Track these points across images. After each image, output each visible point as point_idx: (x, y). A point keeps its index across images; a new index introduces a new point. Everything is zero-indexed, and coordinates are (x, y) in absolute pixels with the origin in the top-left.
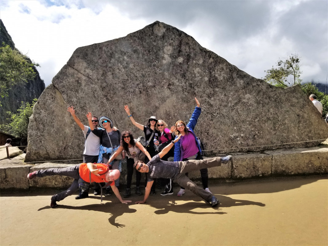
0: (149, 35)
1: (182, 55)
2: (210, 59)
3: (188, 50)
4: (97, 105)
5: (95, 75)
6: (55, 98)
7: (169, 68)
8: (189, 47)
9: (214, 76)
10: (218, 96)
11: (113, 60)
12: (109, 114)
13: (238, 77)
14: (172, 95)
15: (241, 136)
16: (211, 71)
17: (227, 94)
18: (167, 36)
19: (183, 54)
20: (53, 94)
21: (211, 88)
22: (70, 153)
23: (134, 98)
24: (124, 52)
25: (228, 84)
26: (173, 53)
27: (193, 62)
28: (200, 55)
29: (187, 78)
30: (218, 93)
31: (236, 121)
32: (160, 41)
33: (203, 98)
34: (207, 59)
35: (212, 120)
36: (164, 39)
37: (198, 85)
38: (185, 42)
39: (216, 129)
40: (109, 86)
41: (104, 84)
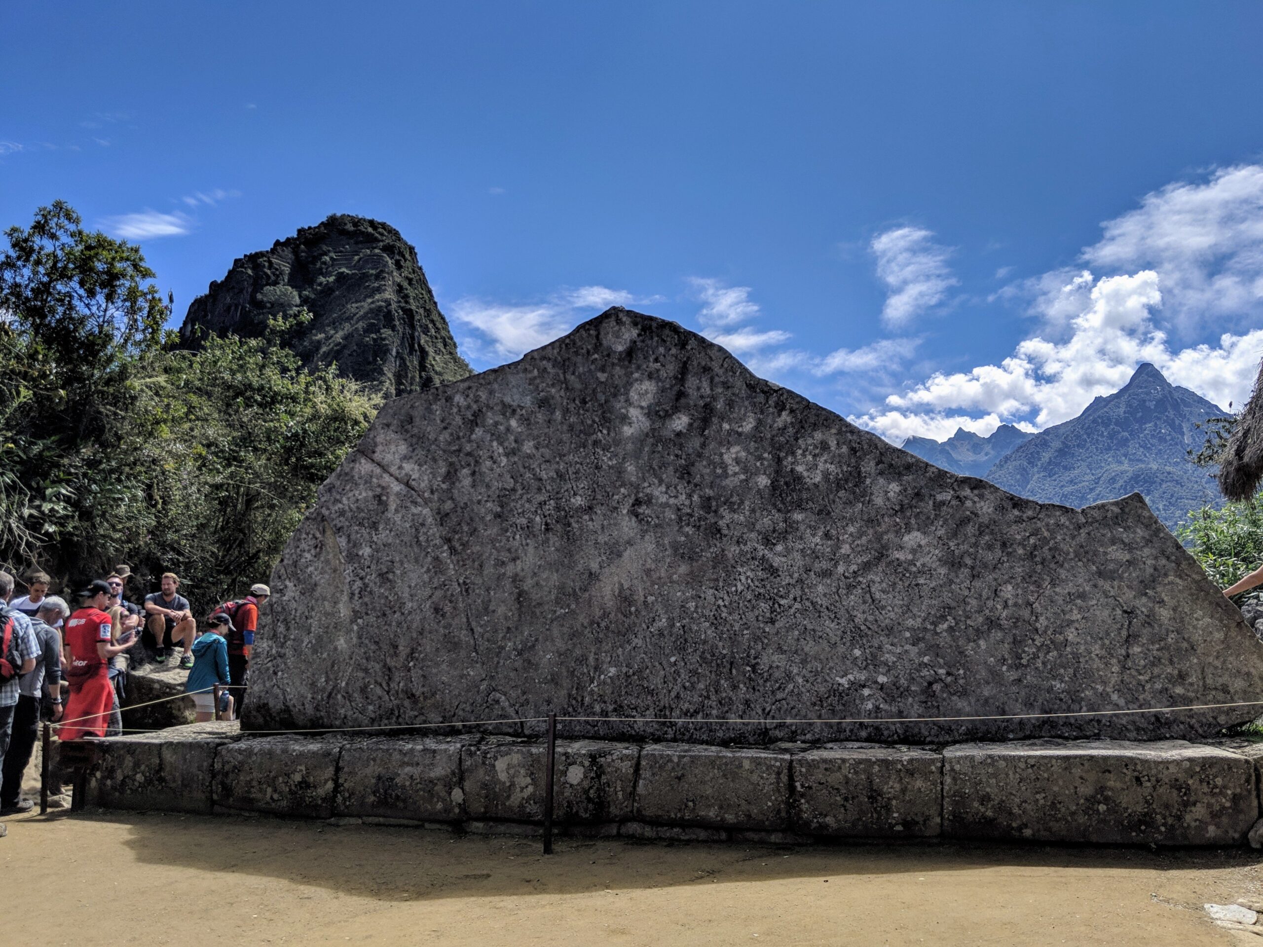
0: (588, 352)
1: (687, 407)
2: (780, 415)
3: (706, 390)
4: (422, 566)
5: (426, 478)
6: (321, 548)
7: (641, 450)
8: (712, 380)
9: (792, 470)
10: (801, 538)
11: (479, 432)
12: (452, 595)
13: (881, 473)
14: (643, 537)
15: (876, 682)
16: (782, 454)
17: (834, 532)
18: (642, 349)
19: (692, 403)
20: (318, 535)
21: (779, 511)
22: (342, 711)
23: (527, 545)
24: (510, 406)
25: (840, 498)
26: (658, 404)
27: (721, 427)
28: (746, 403)
29: (698, 479)
30: (802, 527)
31: (863, 627)
32: (618, 368)
33: (745, 544)
34: (771, 417)
35: (772, 622)
36: (630, 362)
37: (734, 503)
38: (699, 364)
39: (783, 652)
40: (459, 509)
41: (448, 505)
